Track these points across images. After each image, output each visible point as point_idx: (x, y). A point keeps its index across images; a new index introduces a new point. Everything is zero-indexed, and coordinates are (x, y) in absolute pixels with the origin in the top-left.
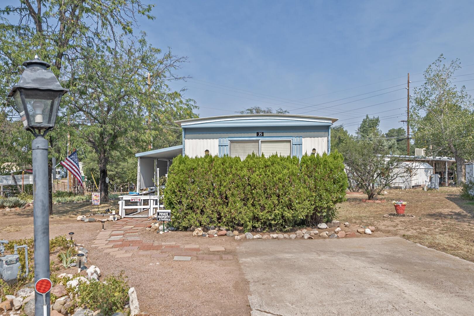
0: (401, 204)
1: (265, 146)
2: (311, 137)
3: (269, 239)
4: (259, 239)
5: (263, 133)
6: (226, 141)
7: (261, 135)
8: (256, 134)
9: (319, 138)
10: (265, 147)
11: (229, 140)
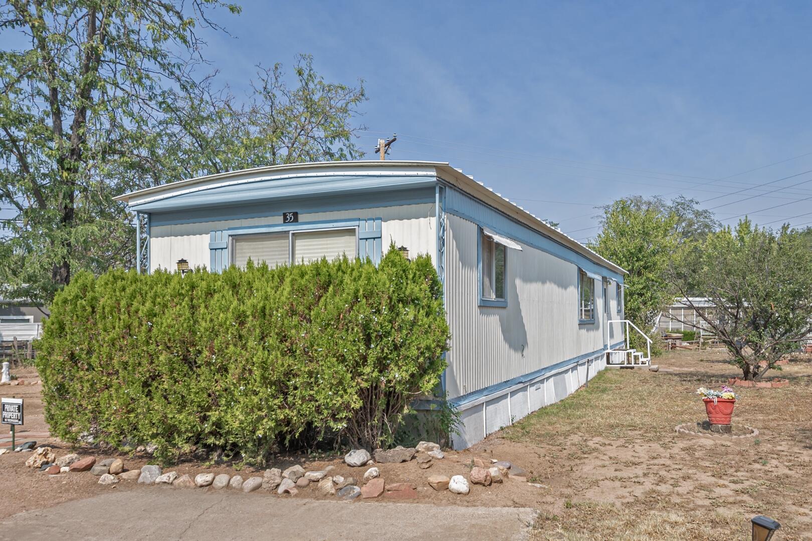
0: (718, 397)
1: (304, 246)
2: (401, 219)
3: (189, 487)
4: (165, 487)
5: (296, 215)
6: (224, 238)
7: (291, 218)
8: (282, 217)
9: (422, 219)
10: (304, 250)
11: (231, 236)
